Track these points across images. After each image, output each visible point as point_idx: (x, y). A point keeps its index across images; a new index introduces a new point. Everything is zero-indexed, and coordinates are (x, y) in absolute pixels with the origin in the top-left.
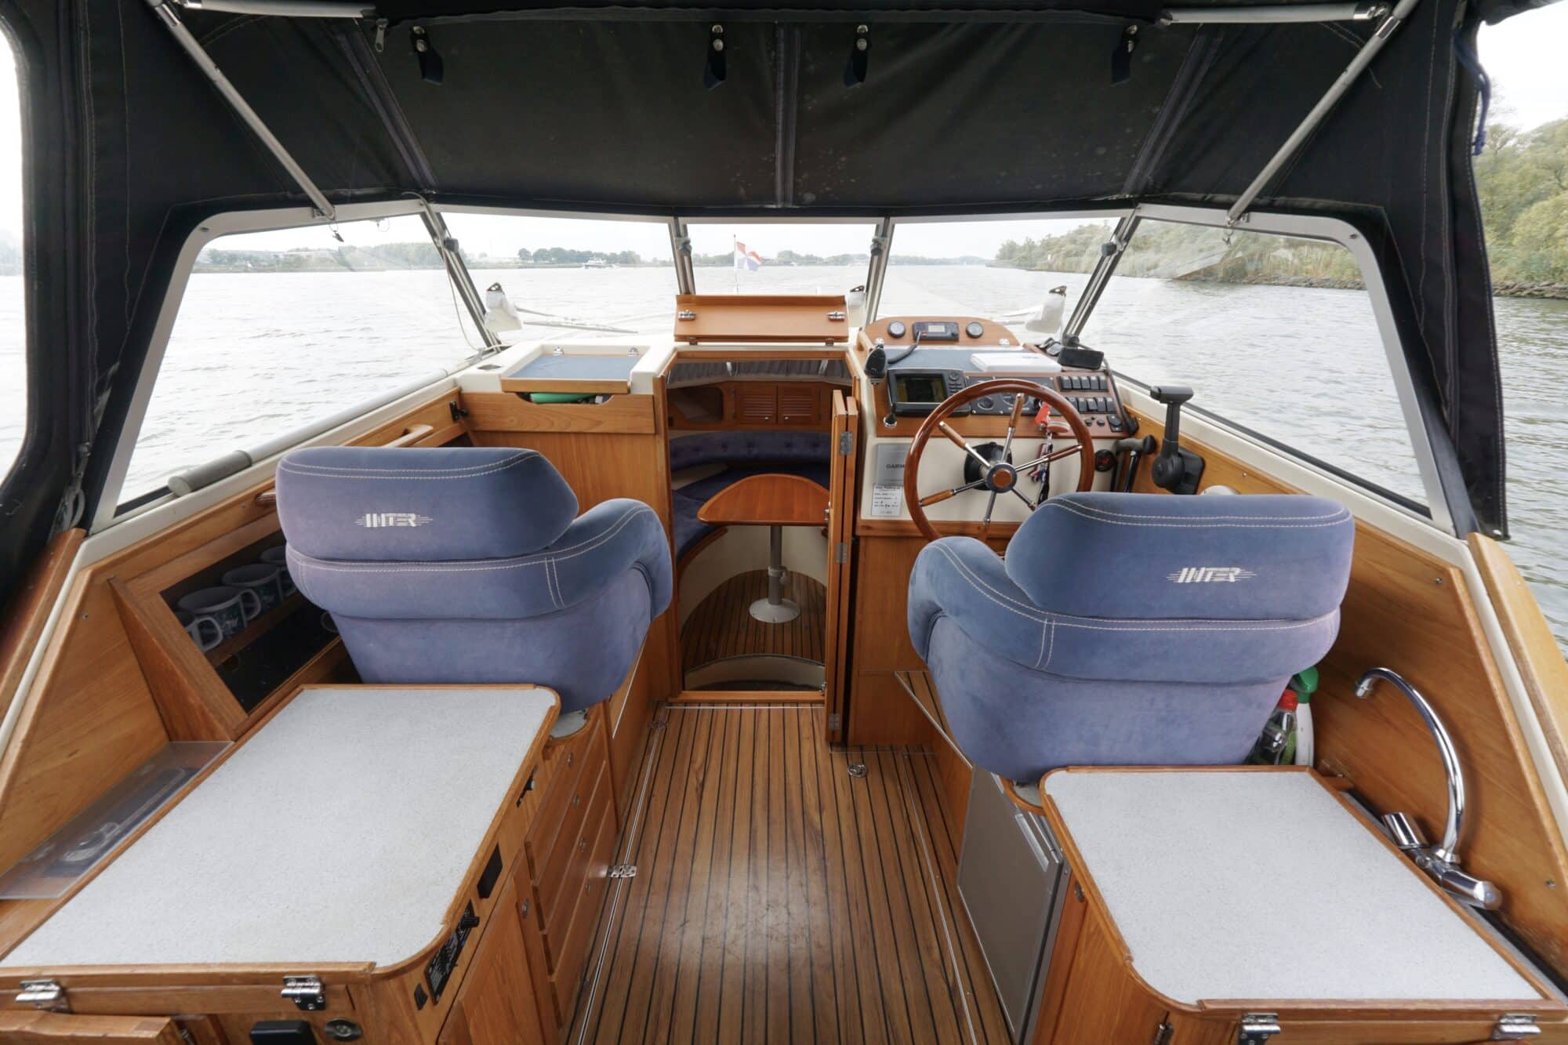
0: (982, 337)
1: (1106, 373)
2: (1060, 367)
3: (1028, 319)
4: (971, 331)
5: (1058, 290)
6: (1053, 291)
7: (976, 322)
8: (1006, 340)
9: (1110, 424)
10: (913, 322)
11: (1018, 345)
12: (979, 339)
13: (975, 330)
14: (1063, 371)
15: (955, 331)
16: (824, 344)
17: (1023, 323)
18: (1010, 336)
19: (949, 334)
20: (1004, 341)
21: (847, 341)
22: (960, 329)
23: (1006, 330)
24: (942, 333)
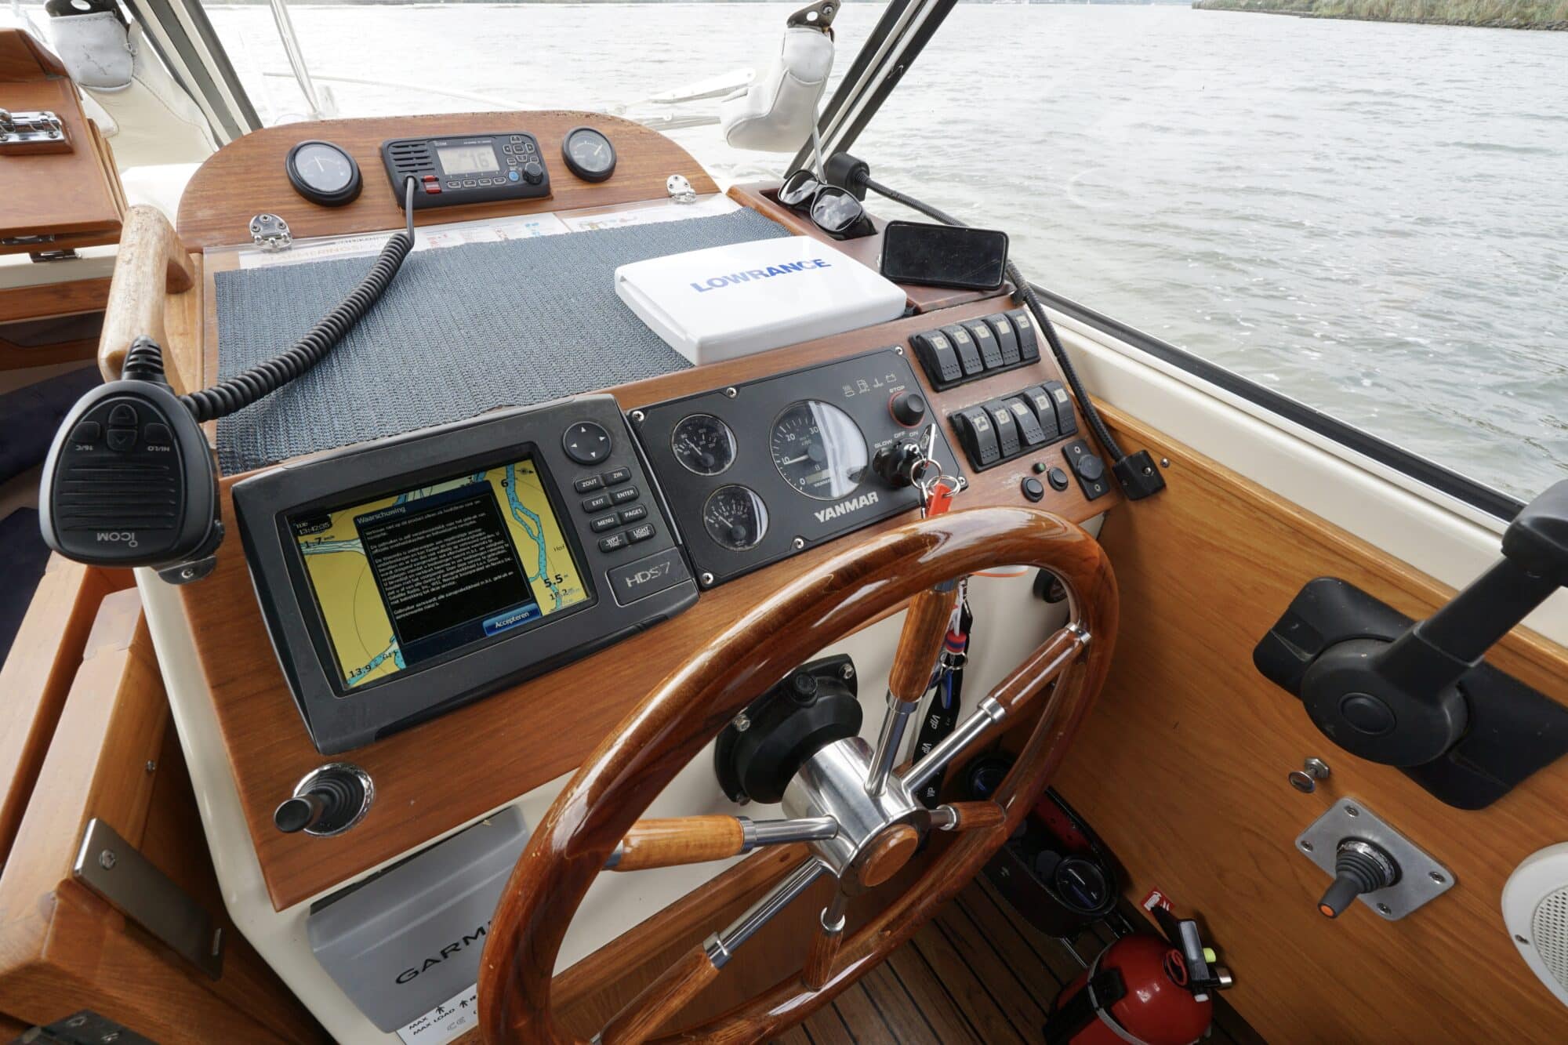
0: (617, 171)
1: (1022, 297)
2: (895, 294)
3: (734, 110)
4: (579, 158)
5: (812, 16)
6: (798, 20)
7: (588, 125)
8: (682, 179)
9: (1077, 474)
10: (380, 141)
11: (714, 190)
12: (611, 184)
13: (592, 155)
14: (913, 310)
15: (532, 166)
16: (24, 258)
17: (715, 121)
18: (688, 166)
19: (514, 176)
20: (678, 184)
21: (116, 240)
22: (547, 156)
23: (672, 148)
24: (490, 175)
